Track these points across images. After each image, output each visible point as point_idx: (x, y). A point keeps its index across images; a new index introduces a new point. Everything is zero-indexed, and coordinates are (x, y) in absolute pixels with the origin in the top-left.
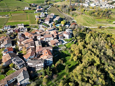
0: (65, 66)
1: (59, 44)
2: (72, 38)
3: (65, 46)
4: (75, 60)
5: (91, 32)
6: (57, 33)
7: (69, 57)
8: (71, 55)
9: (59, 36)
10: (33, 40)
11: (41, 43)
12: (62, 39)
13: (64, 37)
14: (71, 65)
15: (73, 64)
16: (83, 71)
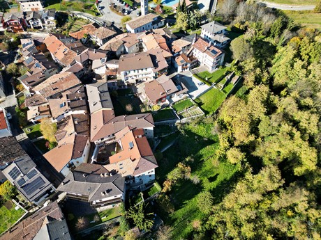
2: (224, 66)
3: (200, 105)
5: (297, 39)
7: (213, 146)
8: (221, 140)
10: (78, 82)
11: (109, 98)
12: (188, 73)
13: (197, 64)
15: (224, 174)
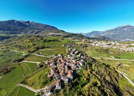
0: (79, 83)
1: (76, 69)
2: (84, 66)
3: (80, 70)
4: (85, 80)
5: (95, 63)
6: (76, 61)
7: (82, 77)
9: (77, 64)
10: (64, 65)
11: (68, 67)
12: (78, 66)
14: (83, 83)
16: (89, 89)
